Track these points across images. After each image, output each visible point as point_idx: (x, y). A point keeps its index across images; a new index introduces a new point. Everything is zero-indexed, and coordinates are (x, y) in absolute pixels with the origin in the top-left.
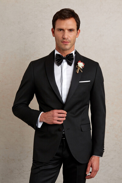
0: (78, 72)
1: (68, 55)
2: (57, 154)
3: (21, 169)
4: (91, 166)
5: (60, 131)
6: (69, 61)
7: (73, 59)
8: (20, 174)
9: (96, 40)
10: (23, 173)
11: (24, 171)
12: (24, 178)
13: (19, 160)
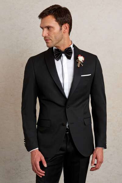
0: (79, 66)
1: (67, 49)
2: (61, 149)
3: (18, 169)
4: (96, 158)
5: (63, 126)
6: (68, 55)
7: (71, 53)
8: (17, 174)
9: (89, 34)
10: (21, 173)
11: (21, 171)
12: (21, 178)
13: (15, 160)
